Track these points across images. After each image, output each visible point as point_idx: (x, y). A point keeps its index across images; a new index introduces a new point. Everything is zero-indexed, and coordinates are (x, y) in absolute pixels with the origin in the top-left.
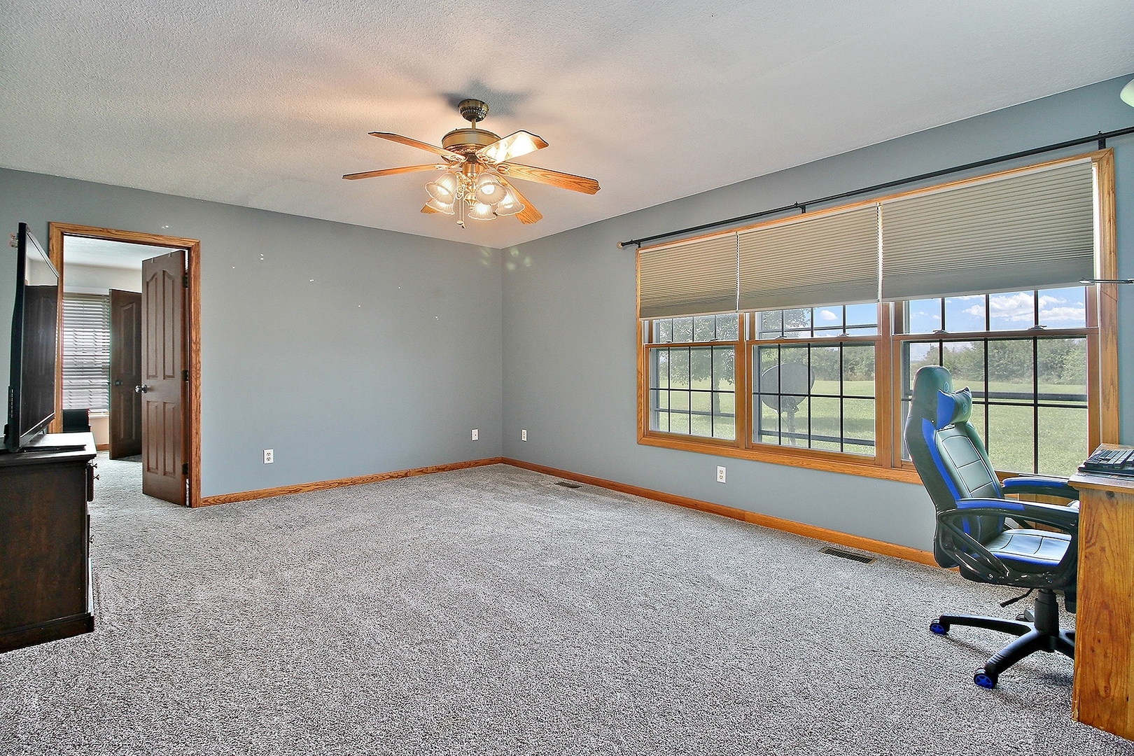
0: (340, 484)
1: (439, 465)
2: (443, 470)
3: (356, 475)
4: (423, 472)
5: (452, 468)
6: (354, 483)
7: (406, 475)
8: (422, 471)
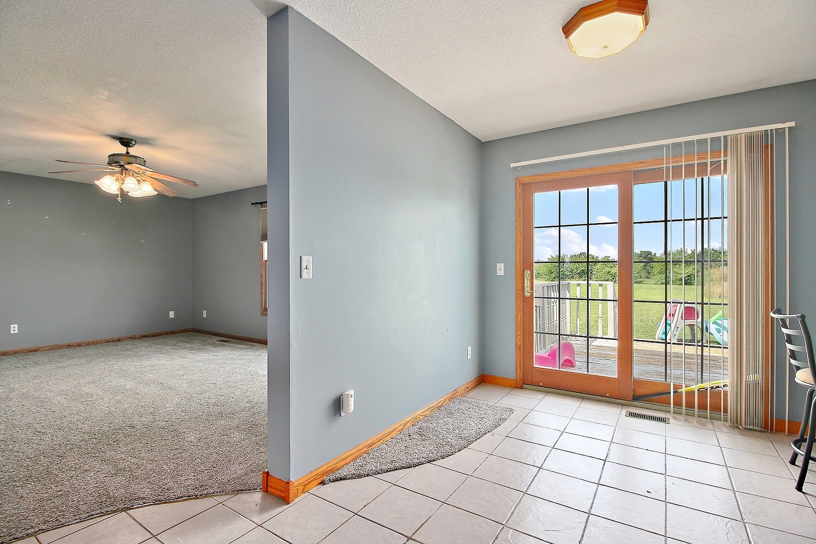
0: (69, 346)
1: (144, 334)
2: (147, 336)
3: (79, 341)
4: (133, 338)
5: (155, 335)
6: (79, 345)
7: (119, 340)
8: (131, 338)
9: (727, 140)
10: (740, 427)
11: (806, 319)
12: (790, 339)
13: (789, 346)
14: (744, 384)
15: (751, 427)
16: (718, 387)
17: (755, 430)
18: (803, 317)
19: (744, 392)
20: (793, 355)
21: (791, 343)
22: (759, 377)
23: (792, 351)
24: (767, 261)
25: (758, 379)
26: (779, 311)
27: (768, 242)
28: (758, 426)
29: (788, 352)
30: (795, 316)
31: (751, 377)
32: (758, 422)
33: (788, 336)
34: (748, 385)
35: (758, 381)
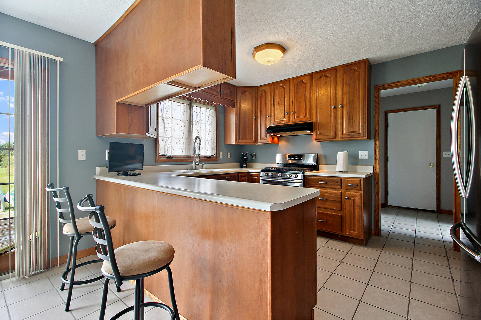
9: (14, 52)
10: (26, 277)
11: (69, 190)
12: (59, 205)
13: (59, 210)
14: (28, 243)
15: (34, 273)
16: (7, 252)
17: (37, 274)
18: (67, 189)
19: (28, 249)
20: (62, 216)
21: (60, 208)
22: (39, 234)
23: (61, 214)
24: (44, 150)
25: (38, 235)
26: (52, 186)
27: (45, 137)
28: (39, 270)
29: (58, 215)
30: (62, 188)
31: (33, 236)
32: (39, 266)
33: (58, 203)
34: (31, 242)
35: (38, 237)
